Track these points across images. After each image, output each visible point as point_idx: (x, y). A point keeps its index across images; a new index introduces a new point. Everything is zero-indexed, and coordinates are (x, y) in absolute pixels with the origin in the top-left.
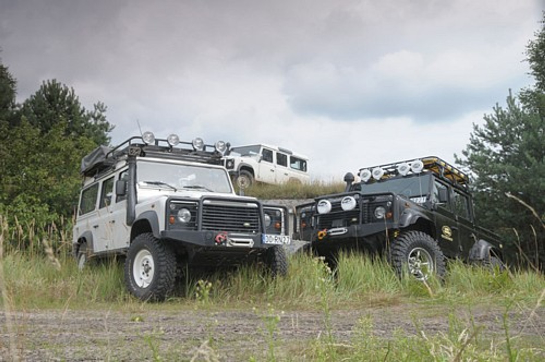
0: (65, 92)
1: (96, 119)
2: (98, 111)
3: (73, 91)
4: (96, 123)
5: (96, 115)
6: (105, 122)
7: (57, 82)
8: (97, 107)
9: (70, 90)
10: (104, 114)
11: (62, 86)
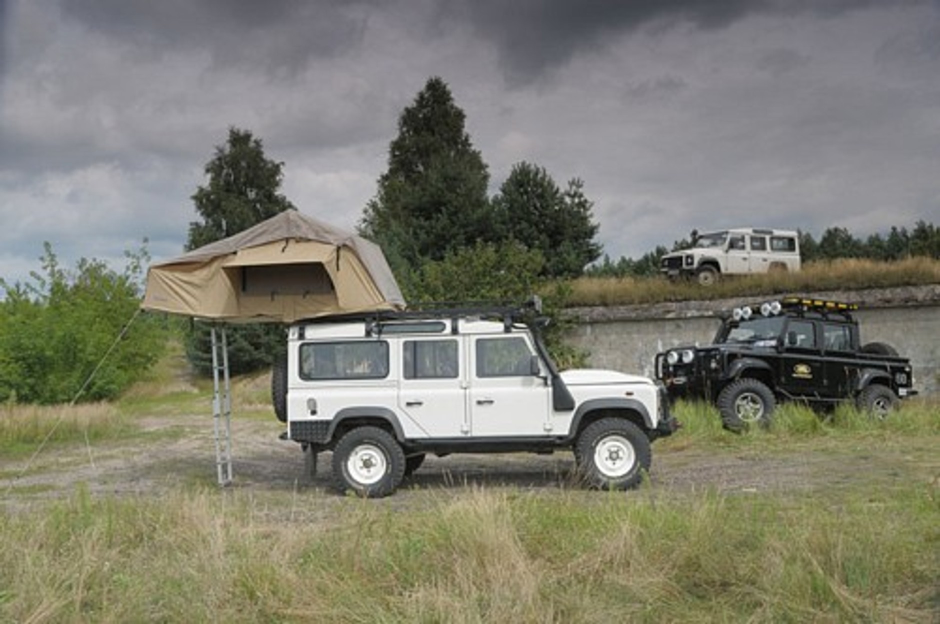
0: (537, 174)
1: (572, 196)
2: (574, 188)
3: (545, 171)
4: (573, 202)
5: (572, 193)
6: (582, 199)
7: (528, 163)
8: (572, 183)
9: (541, 170)
10: (581, 190)
11: (533, 167)
